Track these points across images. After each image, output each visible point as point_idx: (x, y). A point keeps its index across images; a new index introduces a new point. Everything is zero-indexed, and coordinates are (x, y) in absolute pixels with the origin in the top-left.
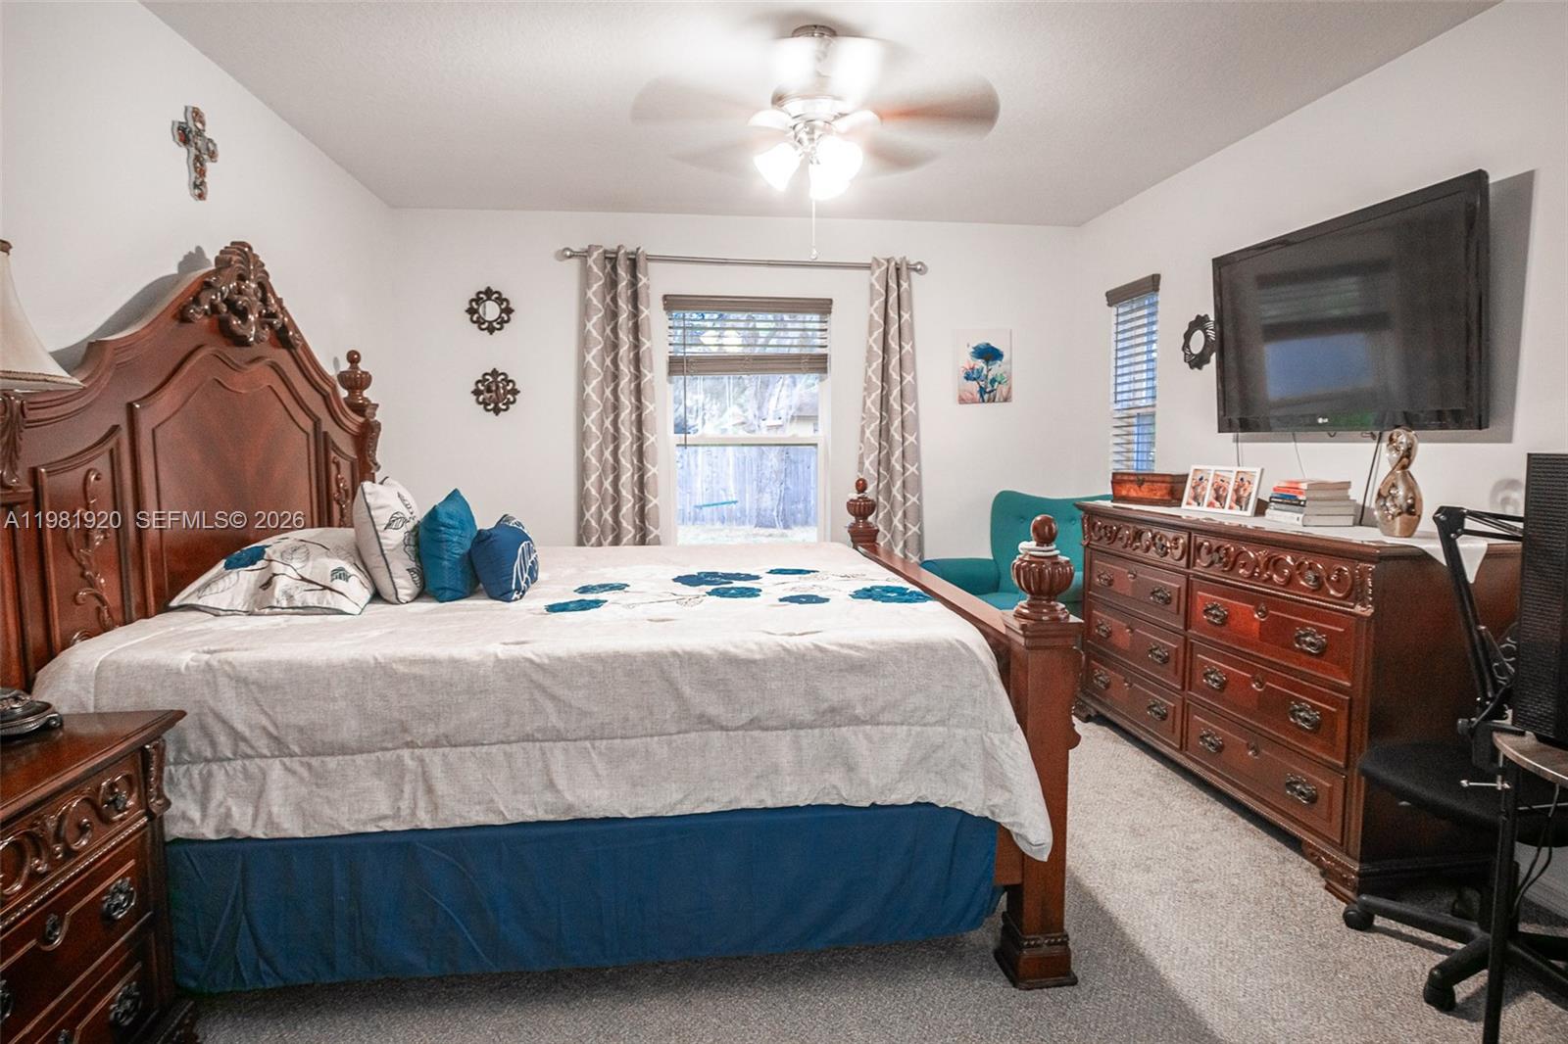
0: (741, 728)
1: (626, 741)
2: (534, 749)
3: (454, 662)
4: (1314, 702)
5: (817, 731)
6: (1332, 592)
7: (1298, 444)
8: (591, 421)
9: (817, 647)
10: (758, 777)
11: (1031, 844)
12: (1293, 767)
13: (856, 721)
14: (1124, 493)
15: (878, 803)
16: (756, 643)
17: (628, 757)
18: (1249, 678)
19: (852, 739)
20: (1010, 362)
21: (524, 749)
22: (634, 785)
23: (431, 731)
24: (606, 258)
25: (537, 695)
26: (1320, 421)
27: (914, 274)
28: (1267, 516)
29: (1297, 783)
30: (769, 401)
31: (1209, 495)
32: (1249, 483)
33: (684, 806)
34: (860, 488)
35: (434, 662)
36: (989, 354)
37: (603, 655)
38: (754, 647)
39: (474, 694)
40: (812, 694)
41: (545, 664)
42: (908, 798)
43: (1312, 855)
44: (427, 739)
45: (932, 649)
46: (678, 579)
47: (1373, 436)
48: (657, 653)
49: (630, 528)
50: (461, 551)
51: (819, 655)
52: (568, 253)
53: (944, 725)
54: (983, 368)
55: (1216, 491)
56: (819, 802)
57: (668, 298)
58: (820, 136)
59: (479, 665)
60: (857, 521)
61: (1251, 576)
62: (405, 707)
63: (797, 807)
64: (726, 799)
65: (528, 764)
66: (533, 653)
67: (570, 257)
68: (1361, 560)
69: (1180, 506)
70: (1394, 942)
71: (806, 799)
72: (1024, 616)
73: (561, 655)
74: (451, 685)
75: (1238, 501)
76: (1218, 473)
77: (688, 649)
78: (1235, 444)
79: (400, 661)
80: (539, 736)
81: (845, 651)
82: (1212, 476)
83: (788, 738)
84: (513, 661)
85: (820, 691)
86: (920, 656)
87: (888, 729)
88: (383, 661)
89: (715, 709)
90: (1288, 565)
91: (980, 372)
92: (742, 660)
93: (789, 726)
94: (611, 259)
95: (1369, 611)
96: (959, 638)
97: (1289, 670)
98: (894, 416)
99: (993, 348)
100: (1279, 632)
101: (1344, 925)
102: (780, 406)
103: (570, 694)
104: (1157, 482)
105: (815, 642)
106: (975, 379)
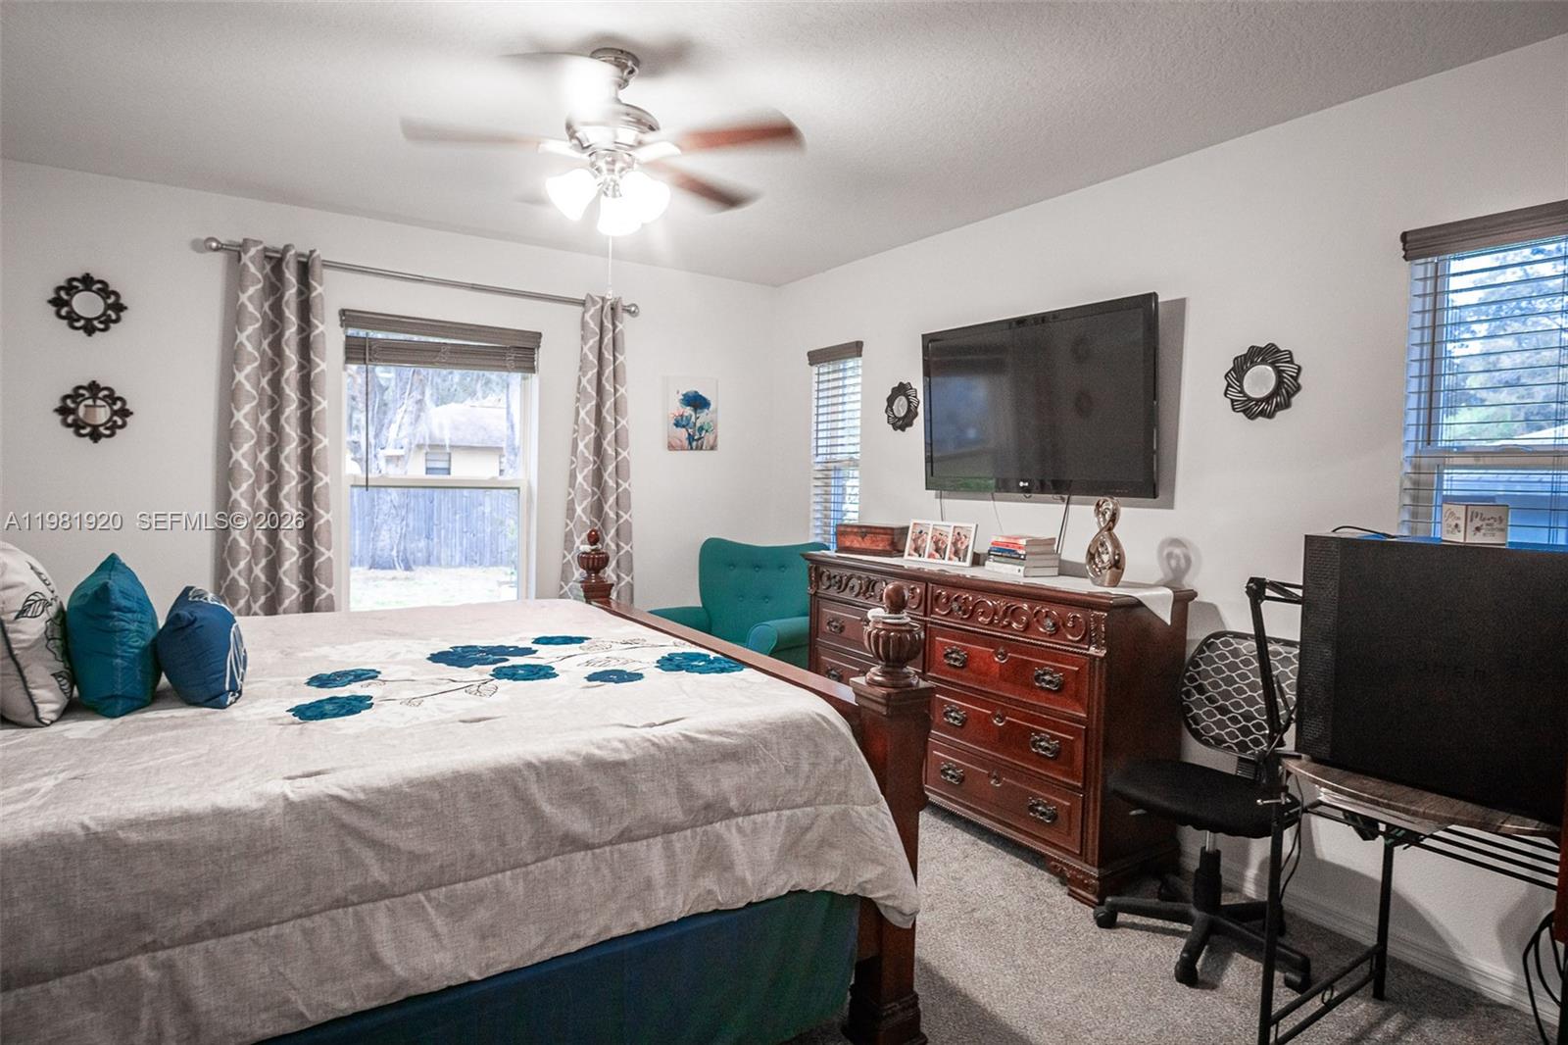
0: (610, 843)
1: (471, 884)
2: (346, 917)
3: (221, 816)
4: (1052, 732)
5: (688, 832)
6: (1070, 637)
7: (996, 503)
8: (242, 455)
9: (687, 738)
10: (629, 898)
11: (904, 914)
12: (1034, 791)
13: (730, 814)
14: (848, 544)
15: (754, 901)
16: (621, 741)
17: (474, 903)
18: (989, 715)
19: (726, 835)
20: (716, 411)
21: (332, 919)
22: (484, 938)
23: (186, 920)
24: (266, 257)
25: (351, 843)
26: (1022, 484)
27: (626, 315)
28: (986, 567)
29: (1038, 805)
30: (388, 428)
31: (929, 547)
32: (966, 537)
33: (545, 950)
34: (592, 540)
35: (188, 819)
36: (696, 402)
37: (438, 778)
38: (620, 746)
39: (256, 857)
40: (686, 792)
41: (362, 801)
42: (782, 890)
43: (1056, 867)
44: (178, 935)
45: (798, 727)
46: (436, 658)
47: (1063, 499)
48: (507, 767)
49: (294, 587)
50: (143, 643)
51: (689, 746)
52: (214, 245)
53: (811, 805)
54: (691, 416)
55: (936, 543)
56: (692, 912)
57: (347, 313)
58: (623, 169)
59: (262, 814)
60: (590, 575)
61: (991, 622)
62: (143, 893)
63: (672, 922)
64: (593, 932)
65: (340, 940)
66: (339, 786)
67: (217, 249)
68: (1092, 609)
69: (902, 556)
70: (1135, 933)
71: (681, 912)
72: (880, 684)
73: (381, 784)
74: (220, 850)
75: (956, 553)
76: (937, 527)
77: (545, 757)
78: (938, 500)
79: (132, 825)
80: (354, 898)
81: (717, 739)
82: (931, 530)
83: (660, 845)
84: (310, 800)
85: (694, 787)
86: (788, 735)
87: (759, 818)
88: (100, 829)
89: (579, 824)
90: (1024, 613)
91: (689, 419)
92: (609, 763)
93: (660, 831)
94: (275, 261)
95: (1102, 653)
96: (819, 711)
97: (1025, 705)
98: (607, 462)
99: (701, 396)
100: (1020, 673)
101: (1096, 926)
102: (402, 435)
103: (397, 835)
104: (879, 534)
105: (684, 732)
106: (684, 426)
